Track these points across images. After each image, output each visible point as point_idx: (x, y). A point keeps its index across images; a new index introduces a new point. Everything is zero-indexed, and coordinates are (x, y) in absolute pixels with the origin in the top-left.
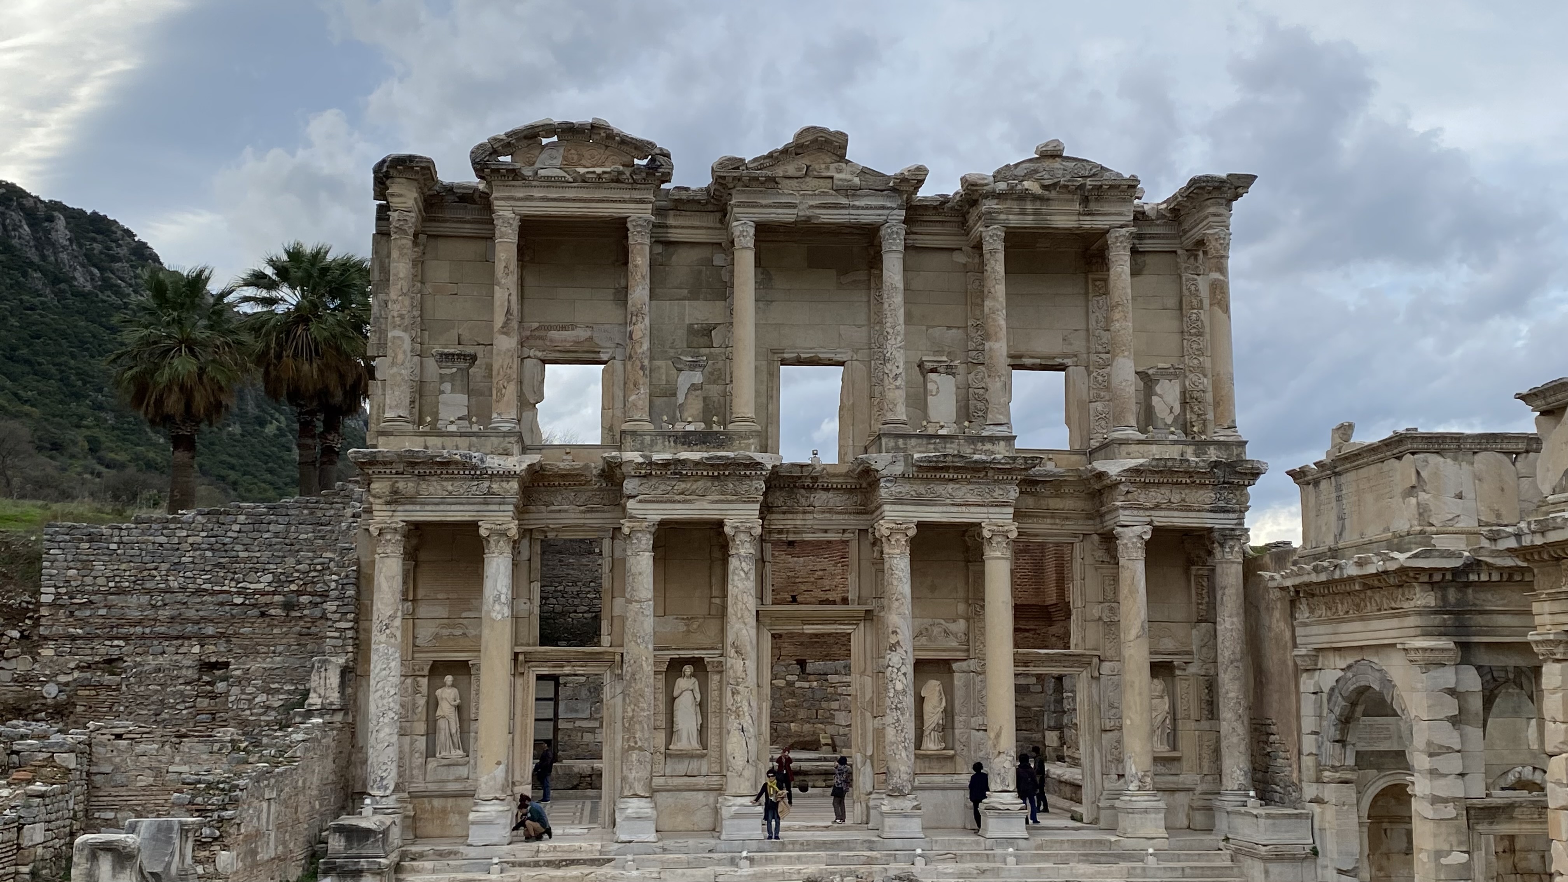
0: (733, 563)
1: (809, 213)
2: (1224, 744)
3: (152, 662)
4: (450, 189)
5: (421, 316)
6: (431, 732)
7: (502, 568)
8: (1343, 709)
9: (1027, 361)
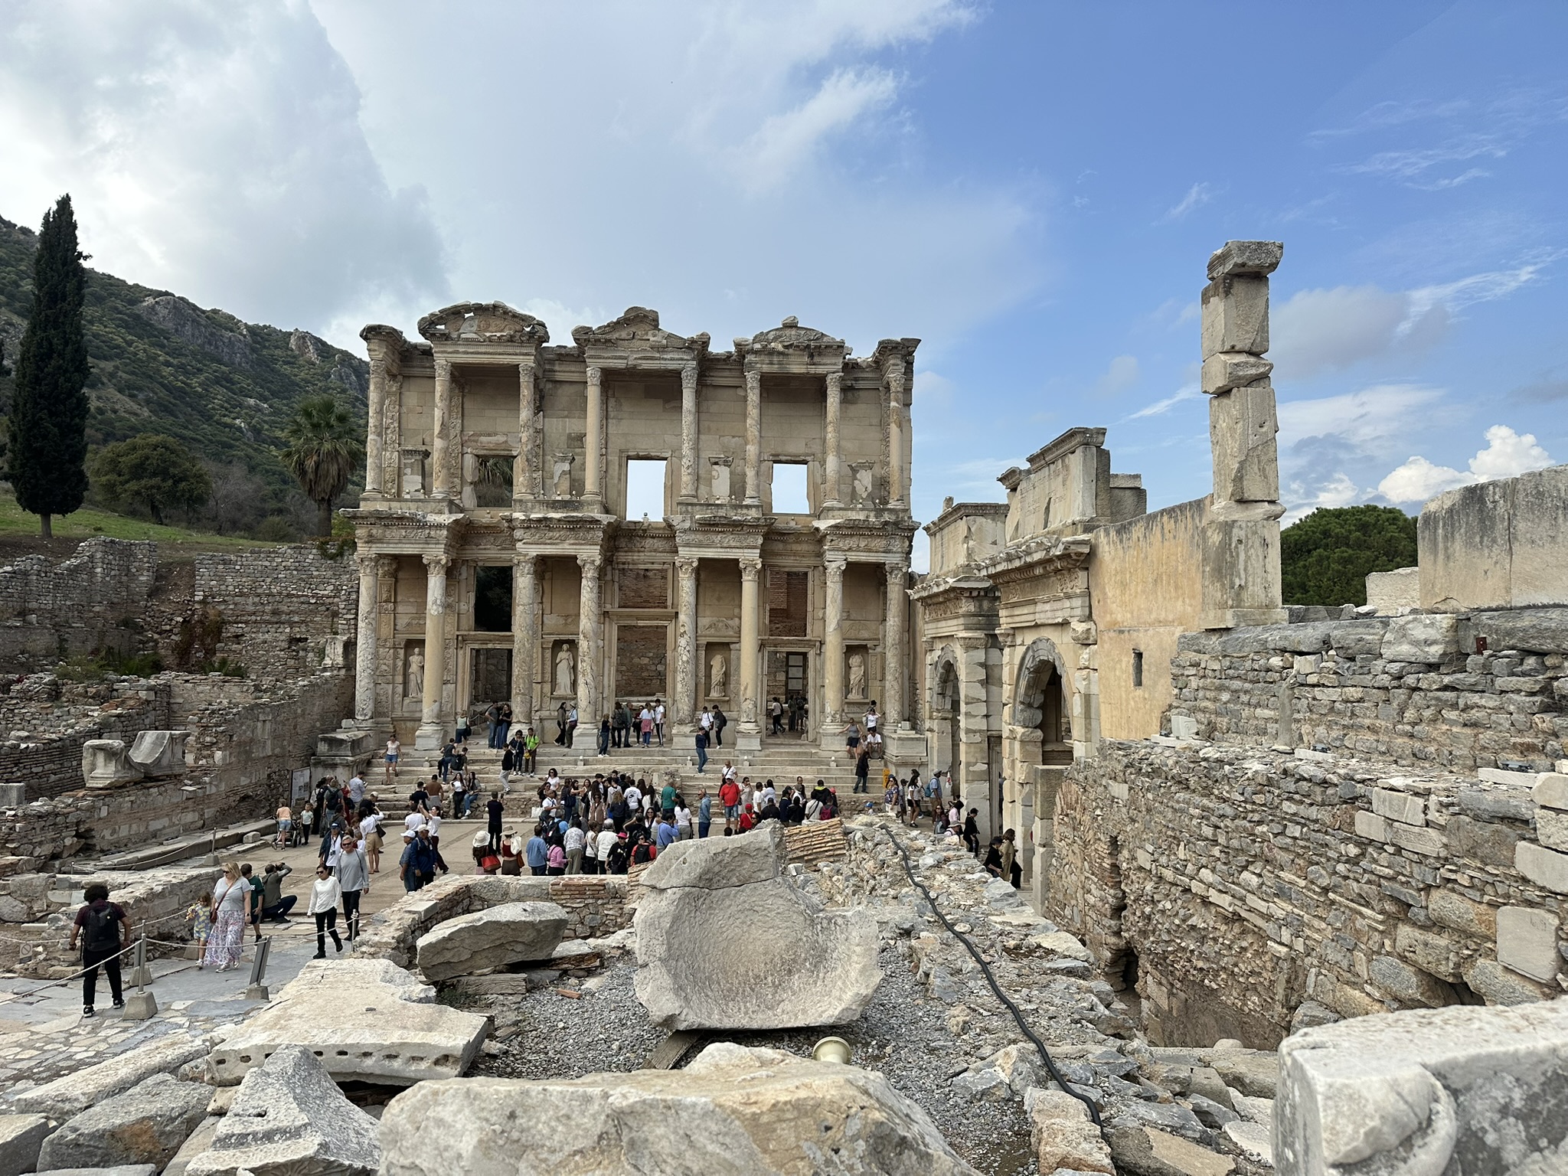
0: (584, 582)
1: (634, 362)
2: (887, 694)
3: (261, 637)
4: (415, 346)
5: (399, 427)
6: (405, 683)
7: (438, 584)
8: (942, 674)
9: (783, 458)
